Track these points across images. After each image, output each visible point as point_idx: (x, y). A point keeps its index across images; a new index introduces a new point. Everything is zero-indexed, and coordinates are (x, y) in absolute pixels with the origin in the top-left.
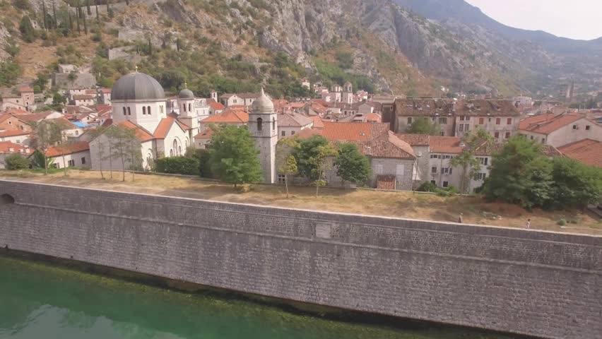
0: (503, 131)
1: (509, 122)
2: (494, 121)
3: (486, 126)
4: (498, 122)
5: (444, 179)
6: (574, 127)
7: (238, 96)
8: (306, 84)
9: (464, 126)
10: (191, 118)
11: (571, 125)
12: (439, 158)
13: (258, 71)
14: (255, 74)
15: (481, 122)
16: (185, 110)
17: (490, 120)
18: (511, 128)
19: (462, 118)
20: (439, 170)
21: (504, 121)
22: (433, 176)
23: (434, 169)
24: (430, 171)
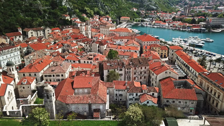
0: (143, 71)
1: (145, 68)
2: (140, 68)
3: (137, 70)
4: (141, 68)
5: (120, 98)
6: (166, 72)
7: (33, 30)
8: (68, 18)
9: (129, 72)
10: (14, 74)
11: (165, 72)
12: (118, 91)
13: (43, 12)
14: (41, 14)
15: (135, 69)
16: (10, 71)
17: (138, 68)
18: (146, 70)
19: (128, 69)
20: (118, 95)
21: (143, 68)
22: (116, 97)
23: (116, 95)
24: (115, 95)
